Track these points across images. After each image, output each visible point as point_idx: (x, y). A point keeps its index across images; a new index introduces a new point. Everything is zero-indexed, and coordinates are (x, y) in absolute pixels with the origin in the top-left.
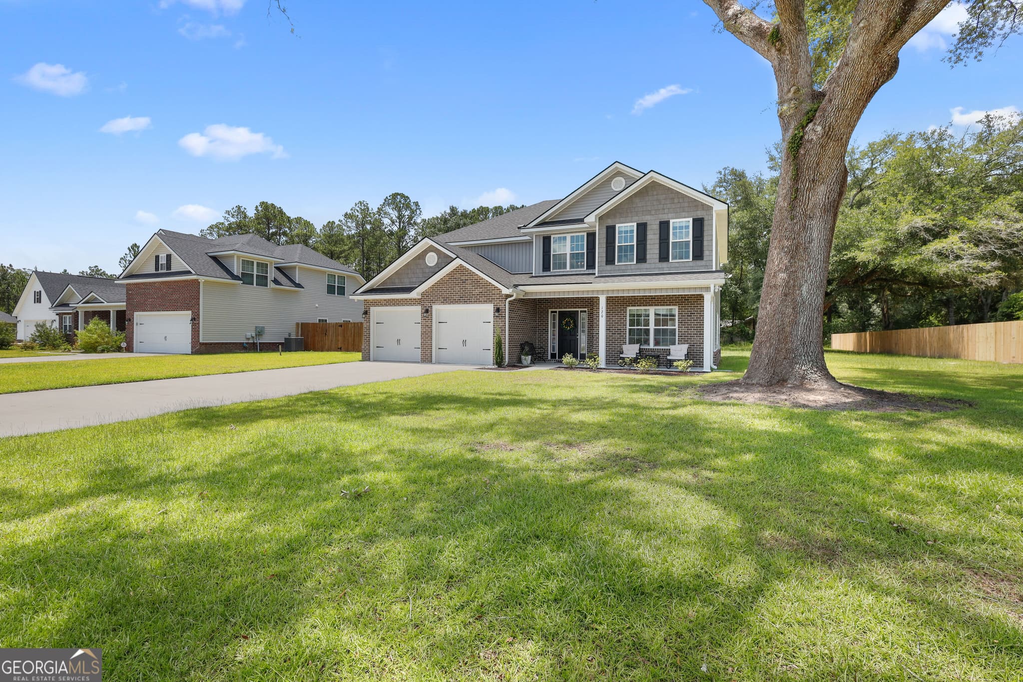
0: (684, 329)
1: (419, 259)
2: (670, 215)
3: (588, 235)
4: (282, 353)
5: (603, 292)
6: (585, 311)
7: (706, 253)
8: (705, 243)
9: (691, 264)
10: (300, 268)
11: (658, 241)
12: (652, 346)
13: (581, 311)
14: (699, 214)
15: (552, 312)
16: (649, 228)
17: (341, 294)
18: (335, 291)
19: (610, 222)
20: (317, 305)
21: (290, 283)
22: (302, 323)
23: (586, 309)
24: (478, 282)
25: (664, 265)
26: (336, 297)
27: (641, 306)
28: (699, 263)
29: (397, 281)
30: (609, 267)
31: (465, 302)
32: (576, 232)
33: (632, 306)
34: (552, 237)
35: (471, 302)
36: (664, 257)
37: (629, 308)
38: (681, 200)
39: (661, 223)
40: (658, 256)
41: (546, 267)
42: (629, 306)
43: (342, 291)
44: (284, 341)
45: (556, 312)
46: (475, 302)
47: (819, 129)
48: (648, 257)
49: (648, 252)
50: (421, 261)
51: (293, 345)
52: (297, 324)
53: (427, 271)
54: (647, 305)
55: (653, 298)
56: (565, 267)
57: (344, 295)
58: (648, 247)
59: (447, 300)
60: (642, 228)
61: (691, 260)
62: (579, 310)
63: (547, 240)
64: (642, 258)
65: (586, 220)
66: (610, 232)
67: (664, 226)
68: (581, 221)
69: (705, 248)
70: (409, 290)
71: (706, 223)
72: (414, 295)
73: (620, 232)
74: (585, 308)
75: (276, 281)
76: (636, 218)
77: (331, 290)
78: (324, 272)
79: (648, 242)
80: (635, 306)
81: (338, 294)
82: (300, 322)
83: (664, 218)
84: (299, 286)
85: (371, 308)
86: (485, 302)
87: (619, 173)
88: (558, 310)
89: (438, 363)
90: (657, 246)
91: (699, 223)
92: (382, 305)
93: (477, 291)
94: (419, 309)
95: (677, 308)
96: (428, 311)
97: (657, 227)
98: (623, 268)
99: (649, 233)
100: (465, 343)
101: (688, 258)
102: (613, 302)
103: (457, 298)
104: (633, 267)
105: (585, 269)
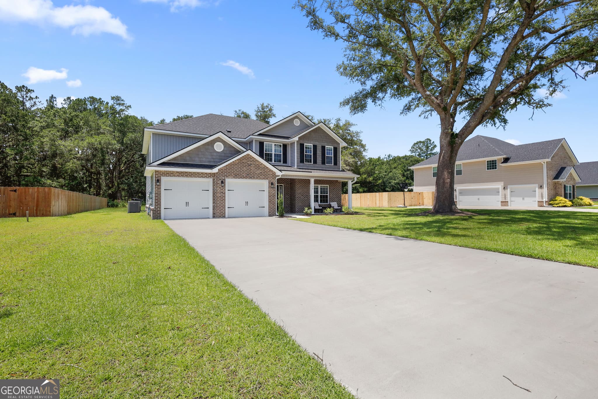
0: (331, 195)
1: (208, 145)
2: (325, 144)
3: (283, 145)
5: (313, 177)
6: (282, 186)
7: (338, 163)
8: (338, 159)
9: (333, 167)
11: (321, 155)
12: (319, 203)
13: (280, 186)
14: (336, 146)
16: (318, 148)
19: (302, 142)
23: (283, 185)
24: (259, 166)
25: (323, 166)
28: (336, 166)
29: (188, 158)
30: (302, 164)
31: (250, 178)
32: (279, 143)
34: (265, 143)
35: (254, 178)
36: (323, 163)
38: (329, 138)
40: (321, 161)
46: (257, 178)
48: (318, 161)
49: (317, 159)
50: (210, 147)
53: (215, 154)
55: (320, 181)
56: (272, 161)
58: (317, 157)
59: (236, 176)
60: (315, 147)
63: (261, 144)
64: (315, 162)
65: (293, 139)
66: (302, 146)
67: (323, 148)
69: (338, 161)
70: (211, 167)
71: (338, 150)
72: (215, 170)
73: (306, 148)
76: (312, 142)
79: (317, 154)
83: (323, 144)
85: (163, 177)
86: (263, 179)
87: (296, 117)
89: (228, 217)
90: (321, 157)
91: (335, 149)
92: (174, 176)
93: (259, 172)
94: (210, 180)
95: (328, 186)
96: (222, 182)
97: (320, 148)
98: (308, 165)
99: (318, 150)
100: (247, 203)
101: (332, 164)
102: (317, 182)
103: (244, 175)
104: (312, 165)
105: (282, 163)
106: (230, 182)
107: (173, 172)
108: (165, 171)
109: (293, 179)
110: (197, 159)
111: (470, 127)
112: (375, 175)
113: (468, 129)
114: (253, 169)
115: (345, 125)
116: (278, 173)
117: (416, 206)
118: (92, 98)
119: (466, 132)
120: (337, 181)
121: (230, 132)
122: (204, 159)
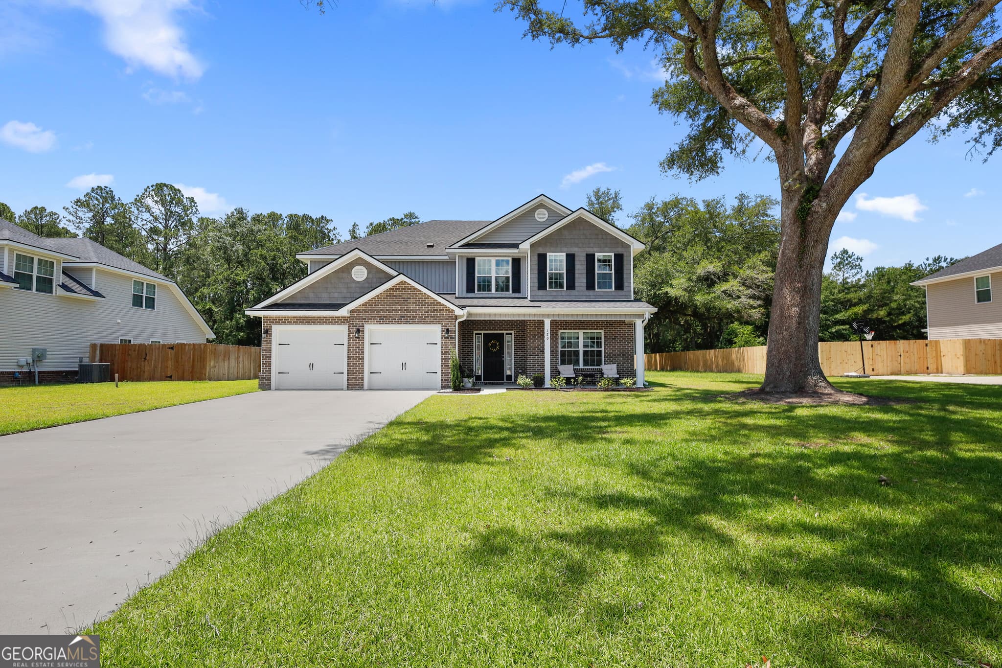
0: (609, 351)
1: (343, 272)
2: (595, 249)
3: (513, 260)
4: (119, 383)
5: (548, 315)
6: (511, 334)
7: (626, 284)
8: (625, 276)
9: (613, 294)
10: (99, 272)
11: (585, 271)
12: (581, 366)
13: (507, 334)
14: (620, 250)
15: (476, 334)
16: (577, 258)
17: (149, 308)
18: (142, 303)
19: (541, 251)
20: (119, 321)
21: (85, 291)
22: (102, 345)
23: (513, 332)
24: (422, 301)
25: (591, 292)
26: (143, 311)
27: (571, 329)
28: (620, 292)
29: (311, 295)
30: (541, 292)
31: (407, 322)
32: (502, 257)
33: (564, 329)
34: (477, 259)
35: (414, 322)
36: (590, 286)
37: (561, 331)
38: (604, 237)
39: (588, 255)
40: (585, 285)
41: (470, 289)
42: (561, 329)
43: (151, 303)
44: (77, 369)
45: (481, 334)
46: (420, 322)
47: (824, 205)
48: (577, 284)
49: (577, 280)
50: (345, 275)
51: (96, 374)
52: (94, 346)
53: (353, 285)
54: (577, 329)
55: (582, 322)
56: (490, 290)
57: (153, 308)
58: (577, 276)
59: (383, 320)
60: (571, 258)
61: (614, 290)
62: (505, 332)
63: (471, 263)
64: (571, 286)
65: (520, 246)
66: (542, 259)
67: (590, 258)
68: (516, 246)
69: (625, 280)
70: (338, 306)
71: (625, 258)
72: (344, 312)
73: (551, 261)
74: (512, 330)
75: (64, 286)
76: (565, 249)
77: (137, 301)
78: (130, 278)
79: (577, 271)
80: (566, 329)
81: (146, 307)
82: (99, 342)
83: (590, 251)
84: (96, 294)
85: (273, 326)
86: (432, 322)
87: (541, 206)
88: (482, 332)
89: (371, 389)
90: (585, 276)
91: (619, 258)
92: (290, 323)
93: (422, 311)
94: (344, 328)
95: (602, 332)
96: (358, 331)
97: (584, 259)
98: (554, 294)
99: (577, 263)
100: (404, 365)
101: (611, 288)
102: (557, 325)
103: (397, 317)
104: (563, 293)
105: (511, 292)
106: (371, 330)
107: (288, 317)
108: (277, 317)
109: (524, 321)
110: (325, 295)
111: (849, 165)
112: (894, 305)
113: (845, 170)
114: (412, 306)
115: (757, 205)
116: (458, 312)
117: (916, 373)
118: (393, 219)
119: (839, 179)
120: (623, 322)
121: (432, 246)
122: (336, 295)
